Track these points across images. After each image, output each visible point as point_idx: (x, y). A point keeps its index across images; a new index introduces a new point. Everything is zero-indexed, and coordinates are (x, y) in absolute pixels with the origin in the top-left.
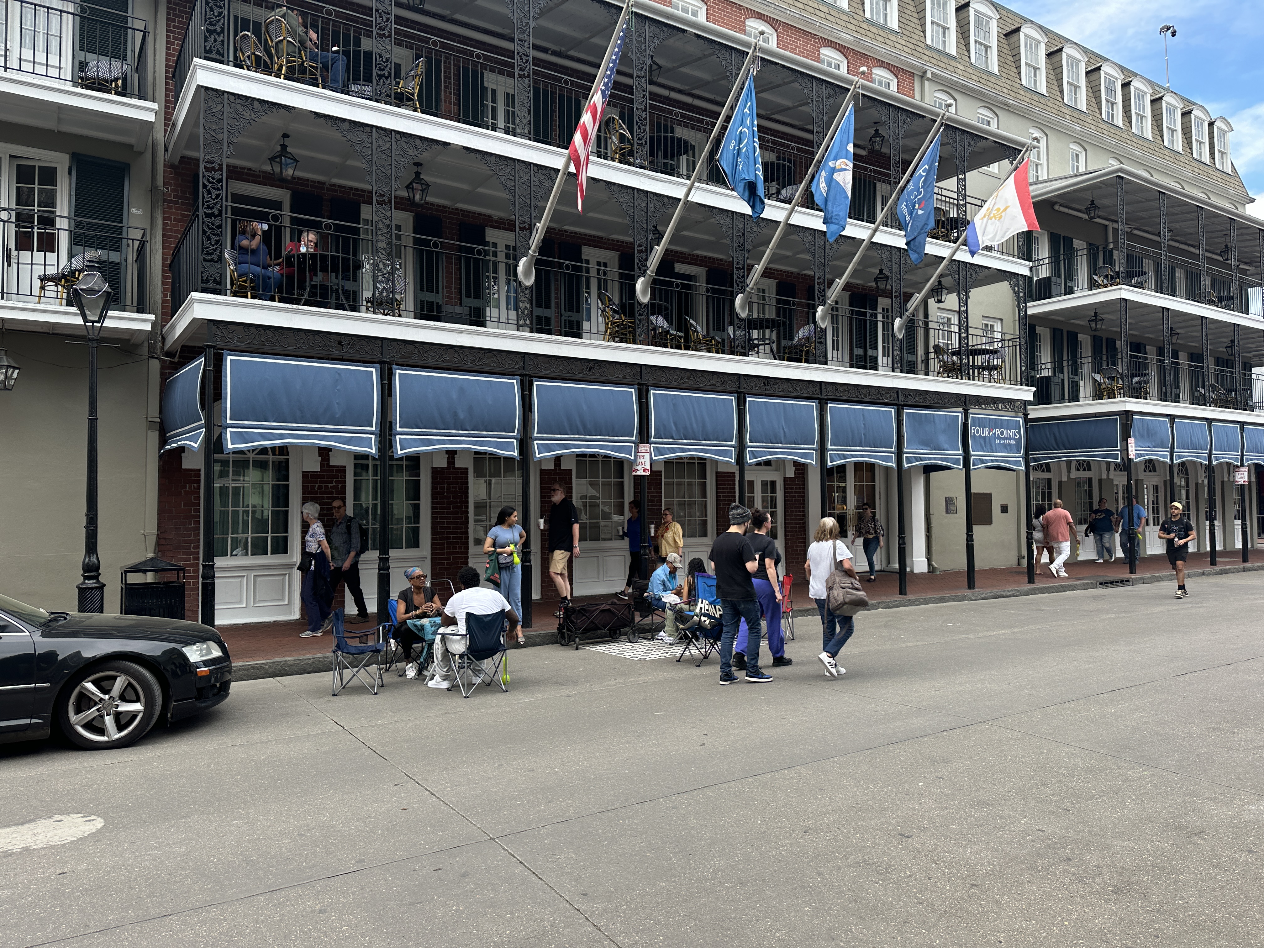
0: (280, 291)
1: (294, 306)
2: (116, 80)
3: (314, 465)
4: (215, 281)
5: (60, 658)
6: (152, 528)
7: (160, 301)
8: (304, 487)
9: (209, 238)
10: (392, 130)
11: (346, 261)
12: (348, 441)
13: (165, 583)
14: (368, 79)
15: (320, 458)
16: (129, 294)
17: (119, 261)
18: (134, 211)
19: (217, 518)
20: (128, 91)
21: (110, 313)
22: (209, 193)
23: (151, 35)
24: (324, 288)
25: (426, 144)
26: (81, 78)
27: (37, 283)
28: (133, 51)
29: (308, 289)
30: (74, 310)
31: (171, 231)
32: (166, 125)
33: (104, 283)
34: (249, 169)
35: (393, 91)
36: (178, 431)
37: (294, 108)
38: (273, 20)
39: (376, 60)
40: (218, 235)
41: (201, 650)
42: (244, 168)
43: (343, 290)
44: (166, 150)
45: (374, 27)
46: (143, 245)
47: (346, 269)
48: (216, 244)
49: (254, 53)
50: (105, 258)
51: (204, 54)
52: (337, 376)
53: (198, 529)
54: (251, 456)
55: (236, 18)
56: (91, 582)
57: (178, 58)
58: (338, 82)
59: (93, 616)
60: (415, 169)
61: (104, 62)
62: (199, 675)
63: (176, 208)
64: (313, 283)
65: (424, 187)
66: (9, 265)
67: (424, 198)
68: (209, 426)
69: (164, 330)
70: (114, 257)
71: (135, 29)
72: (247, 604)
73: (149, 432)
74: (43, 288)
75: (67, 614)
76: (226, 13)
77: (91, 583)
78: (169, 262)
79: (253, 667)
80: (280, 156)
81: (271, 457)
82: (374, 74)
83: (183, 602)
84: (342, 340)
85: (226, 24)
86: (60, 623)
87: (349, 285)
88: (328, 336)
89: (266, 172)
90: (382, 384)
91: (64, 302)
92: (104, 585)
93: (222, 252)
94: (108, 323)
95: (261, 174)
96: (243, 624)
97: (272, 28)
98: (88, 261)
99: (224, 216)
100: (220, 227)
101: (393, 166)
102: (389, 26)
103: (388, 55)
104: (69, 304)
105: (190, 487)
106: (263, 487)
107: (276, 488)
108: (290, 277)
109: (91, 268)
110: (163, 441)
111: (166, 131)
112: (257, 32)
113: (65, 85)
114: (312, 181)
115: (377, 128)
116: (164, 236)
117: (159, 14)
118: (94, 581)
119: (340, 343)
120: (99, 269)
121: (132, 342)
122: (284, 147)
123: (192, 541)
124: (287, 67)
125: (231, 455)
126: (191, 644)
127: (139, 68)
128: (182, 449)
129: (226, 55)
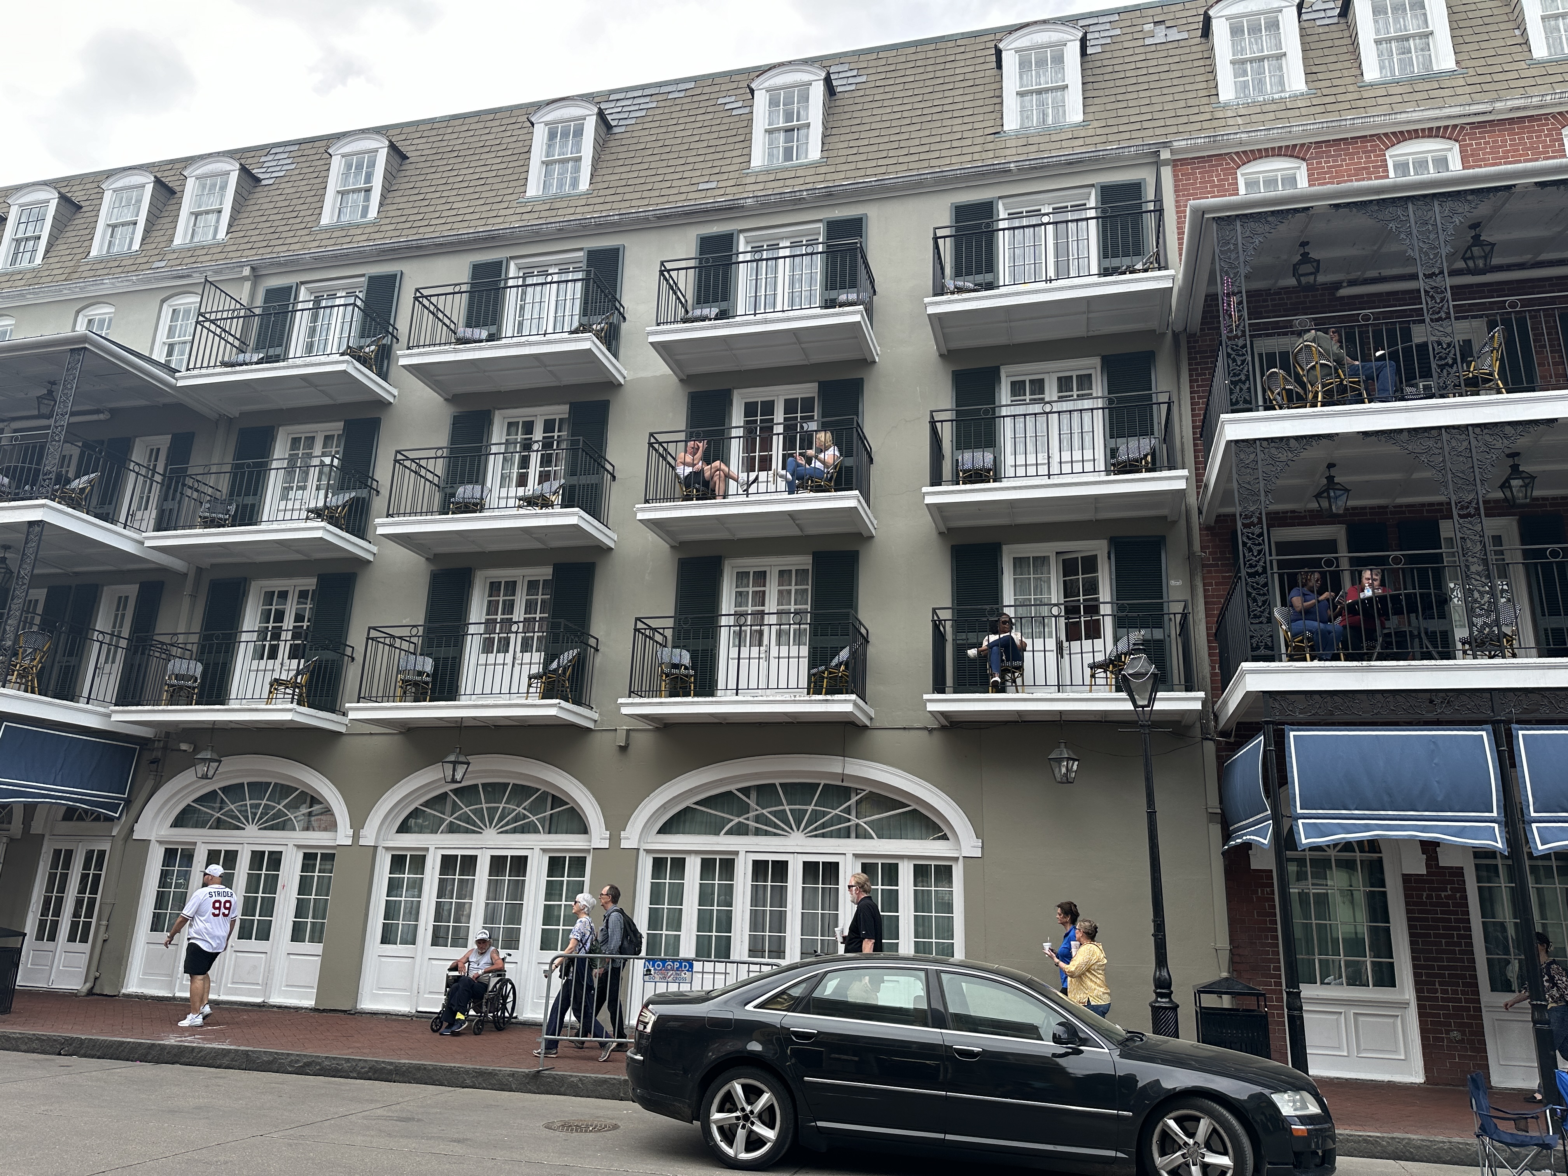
0: (1345, 647)
1: (1365, 663)
2: (1146, 456)
3: (1418, 866)
4: (1267, 647)
5: (1140, 1085)
6: (1223, 942)
7: (1208, 675)
8: (1406, 896)
9: (1255, 600)
10: (1467, 426)
11: (1425, 597)
12: (1460, 833)
13: (1244, 1010)
14: (1427, 374)
15: (1425, 856)
16: (1176, 672)
17: (1162, 637)
18: (1173, 583)
19: (1298, 933)
20: (1158, 465)
21: (1160, 695)
22: (1250, 550)
23: (1176, 403)
24: (1401, 635)
25: (1520, 428)
26: (1113, 465)
27: (1088, 672)
28: (1159, 423)
29: (1380, 639)
30: (1124, 695)
31: (1213, 596)
32: (1198, 487)
33: (1151, 665)
34: (1293, 512)
35: (1462, 378)
36: (1242, 823)
37: (1337, 434)
38: (1302, 348)
39: (1434, 349)
40: (1264, 594)
41: (1294, 1102)
42: (1287, 512)
43: (1426, 633)
44: (1200, 512)
45: (1425, 314)
46: (1186, 618)
47: (1427, 607)
48: (1263, 605)
49: (1284, 389)
50: (1149, 637)
51: (1230, 408)
52: (1432, 746)
53: (1277, 946)
54: (1333, 854)
55: (1260, 355)
56: (1164, 1000)
57: (1205, 417)
58: (1388, 390)
59: (1169, 1041)
60: (1510, 462)
61: (1133, 443)
62: (1294, 1133)
63: (1216, 572)
64: (1386, 631)
65: (1527, 481)
66: (1062, 657)
67: (1529, 494)
68: (1276, 817)
69: (1216, 707)
70: (1158, 634)
71: (1160, 403)
72: (1348, 1052)
73: (1210, 825)
74: (1093, 676)
75: (1143, 1035)
76: (1250, 359)
77: (1163, 1002)
78: (1214, 631)
79: (1365, 1140)
80: (1327, 491)
81: (1358, 855)
82: (1434, 366)
83: (1267, 1037)
84: (1434, 698)
85: (1251, 369)
86: (1137, 1043)
87: (1435, 625)
88: (1413, 695)
89: (1312, 511)
90: (1498, 751)
91: (1114, 687)
92: (1178, 1006)
93: (1271, 613)
94: (1158, 706)
95: (1307, 514)
96: (1346, 1079)
97: (1302, 358)
98: (1134, 644)
99: (1269, 572)
100: (1266, 585)
101: (1476, 468)
102: (1446, 306)
103: (1449, 339)
104: (1118, 690)
105: (1262, 892)
106: (1352, 894)
107: (1371, 896)
108: (1355, 628)
109: (1138, 651)
110: (1227, 836)
111: (1198, 493)
112: (1285, 367)
113: (1099, 476)
114: (1370, 508)
115: (1447, 428)
116: (1206, 603)
117: (1181, 380)
118: (1167, 1000)
119: (1431, 701)
120: (1144, 651)
121: (1183, 723)
122: (1330, 479)
123: (1271, 961)
124: (1324, 393)
125: (1307, 853)
126: (1281, 1092)
127: (1167, 438)
128: (1248, 845)
129: (1253, 401)
